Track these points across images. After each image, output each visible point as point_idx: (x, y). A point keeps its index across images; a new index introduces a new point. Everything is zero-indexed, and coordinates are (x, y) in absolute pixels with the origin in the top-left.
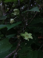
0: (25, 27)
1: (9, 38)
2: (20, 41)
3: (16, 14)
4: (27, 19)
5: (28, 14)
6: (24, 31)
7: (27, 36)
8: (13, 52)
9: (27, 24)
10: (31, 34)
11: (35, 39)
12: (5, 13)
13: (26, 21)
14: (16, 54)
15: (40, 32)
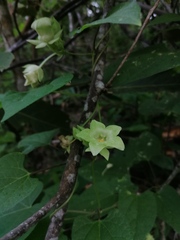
0: (94, 99)
1: (30, 148)
2: (75, 159)
3: (47, 41)
4: (101, 62)
5: (104, 39)
6: (89, 115)
7: (100, 138)
8: (41, 212)
9: (100, 85)
10: (118, 129)
11: (149, 144)
12: (12, 39)
13: (98, 72)
14: (59, 214)
15: (169, 113)
